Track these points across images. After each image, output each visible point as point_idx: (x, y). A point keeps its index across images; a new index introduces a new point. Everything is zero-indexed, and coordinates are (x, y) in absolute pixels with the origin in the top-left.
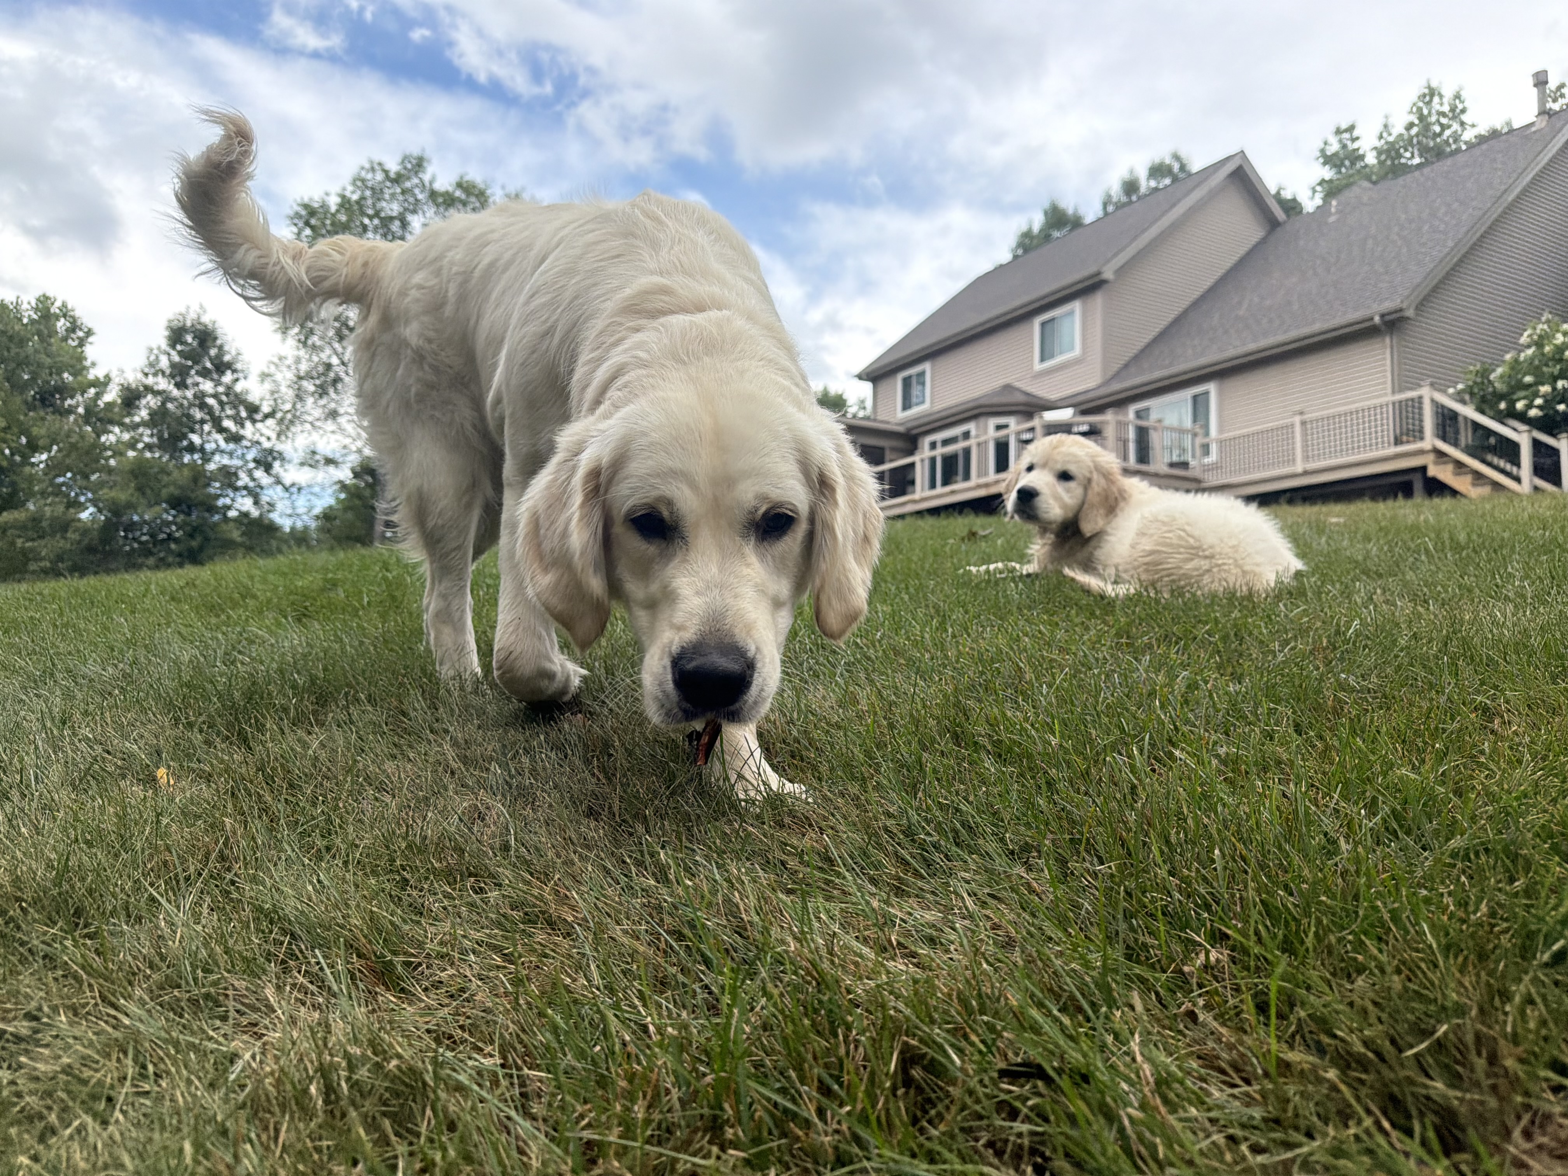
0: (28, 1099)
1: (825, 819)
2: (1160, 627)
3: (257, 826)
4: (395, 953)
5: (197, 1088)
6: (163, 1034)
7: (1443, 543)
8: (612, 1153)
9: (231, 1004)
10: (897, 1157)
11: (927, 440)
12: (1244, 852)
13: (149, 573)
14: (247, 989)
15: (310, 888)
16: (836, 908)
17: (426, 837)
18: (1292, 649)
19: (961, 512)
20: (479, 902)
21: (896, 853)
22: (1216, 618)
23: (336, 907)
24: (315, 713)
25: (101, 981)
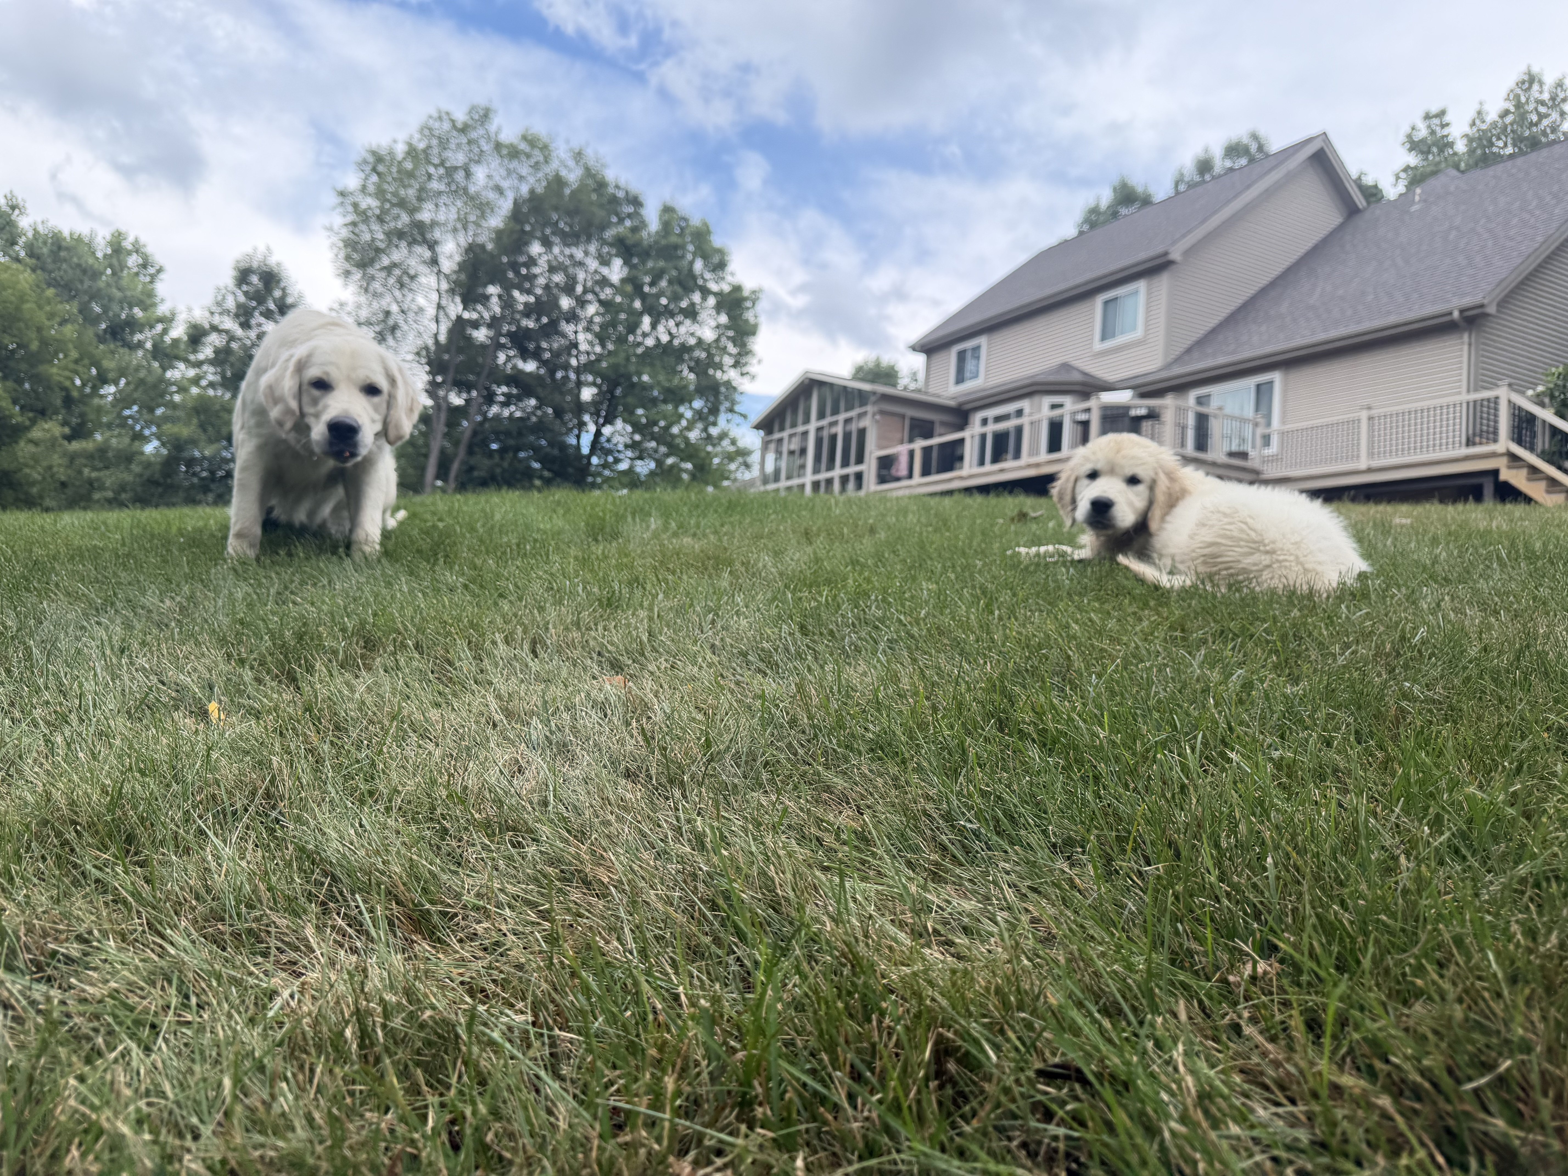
0: (77, 1020)
1: (863, 797)
2: (1215, 621)
3: (303, 767)
4: (432, 902)
5: (237, 1023)
6: (206, 966)
7: (1517, 552)
8: (640, 1122)
9: (273, 943)
10: (926, 1149)
11: (978, 417)
12: (1300, 862)
13: (208, 510)
14: (288, 927)
15: (352, 832)
16: (872, 888)
17: (466, 788)
18: (1354, 652)
19: (1011, 492)
20: (516, 857)
21: (934, 839)
22: (1274, 618)
23: (377, 853)
24: (363, 657)
25: (149, 909)
